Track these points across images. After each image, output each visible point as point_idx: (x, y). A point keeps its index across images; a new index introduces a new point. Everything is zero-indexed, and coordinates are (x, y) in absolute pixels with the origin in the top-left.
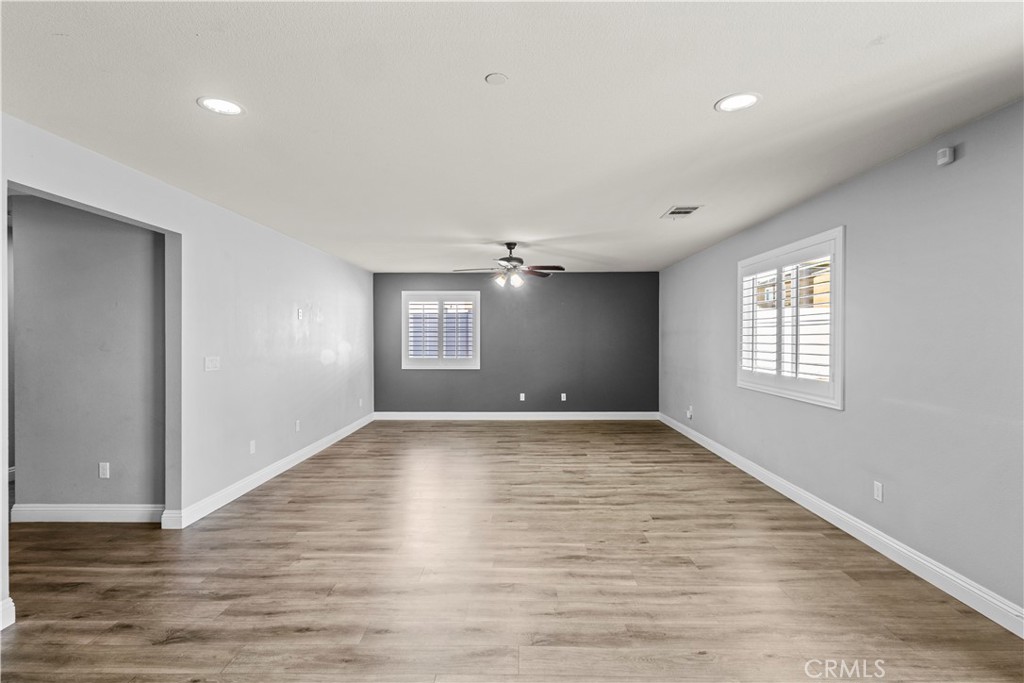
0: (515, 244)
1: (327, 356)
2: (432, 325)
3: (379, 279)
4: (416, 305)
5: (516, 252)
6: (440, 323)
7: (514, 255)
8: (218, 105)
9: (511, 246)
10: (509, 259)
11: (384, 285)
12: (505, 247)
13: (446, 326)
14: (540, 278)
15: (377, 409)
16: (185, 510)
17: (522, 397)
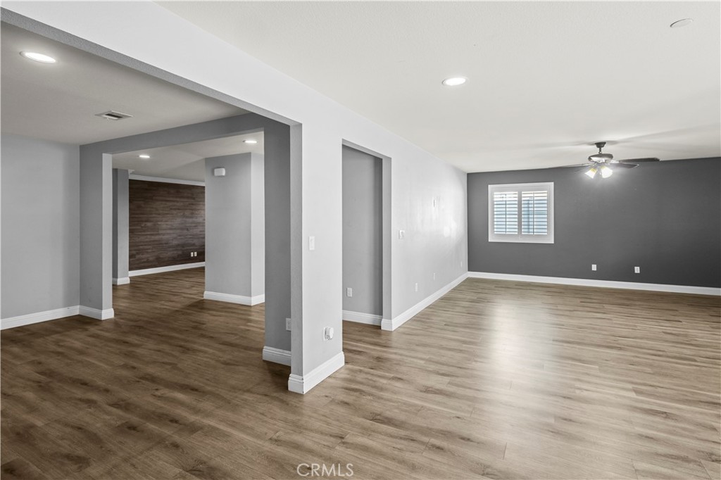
0: (605, 143)
2: (512, 209)
6: (520, 207)
7: (604, 152)
8: (455, 81)
9: (600, 145)
10: (600, 155)
12: (595, 146)
13: (525, 210)
15: (470, 269)
16: (393, 320)
17: (594, 267)
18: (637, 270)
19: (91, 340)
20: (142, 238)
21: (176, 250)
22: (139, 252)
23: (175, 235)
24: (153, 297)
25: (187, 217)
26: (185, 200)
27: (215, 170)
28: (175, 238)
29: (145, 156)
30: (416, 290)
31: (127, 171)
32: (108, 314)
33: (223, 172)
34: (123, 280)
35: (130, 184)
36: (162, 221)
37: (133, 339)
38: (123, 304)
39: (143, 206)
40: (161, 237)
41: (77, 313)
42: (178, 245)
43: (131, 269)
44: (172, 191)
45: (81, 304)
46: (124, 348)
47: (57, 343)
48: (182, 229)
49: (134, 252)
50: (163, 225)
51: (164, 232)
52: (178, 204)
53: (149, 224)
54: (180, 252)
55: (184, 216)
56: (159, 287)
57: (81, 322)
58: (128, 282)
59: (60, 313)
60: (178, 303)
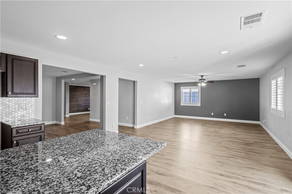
0: (203, 76)
1: (163, 102)
2: (188, 95)
3: (176, 84)
4: (185, 90)
5: (203, 78)
6: (190, 94)
7: (203, 79)
9: (202, 76)
10: (201, 79)
11: (177, 86)
13: (192, 95)
14: (212, 83)
15: (175, 114)
16: (137, 126)
17: (212, 114)
18: (225, 115)
19: (59, 128)
20: (73, 103)
21: (84, 107)
22: (72, 107)
23: (83, 103)
24: (75, 120)
25: (87, 97)
26: (87, 91)
27: (93, 83)
28: (84, 103)
29: (73, 79)
30: (148, 118)
31: (69, 83)
32: (63, 123)
33: (95, 84)
34: (68, 116)
35: (70, 87)
36: (79, 98)
37: (69, 128)
38: (67, 121)
39: (74, 93)
40: (79, 103)
41: (55, 123)
42: (84, 106)
43: (70, 113)
44: (83, 89)
45: (56, 121)
46: (67, 130)
47: (50, 129)
48: (85, 101)
49: (71, 108)
50: (80, 99)
51: (80, 101)
52: (84, 93)
53: (75, 99)
54: (85, 108)
55: (86, 96)
56: (78, 118)
57: (56, 125)
58: (69, 116)
59: (51, 123)
60: (82, 121)
